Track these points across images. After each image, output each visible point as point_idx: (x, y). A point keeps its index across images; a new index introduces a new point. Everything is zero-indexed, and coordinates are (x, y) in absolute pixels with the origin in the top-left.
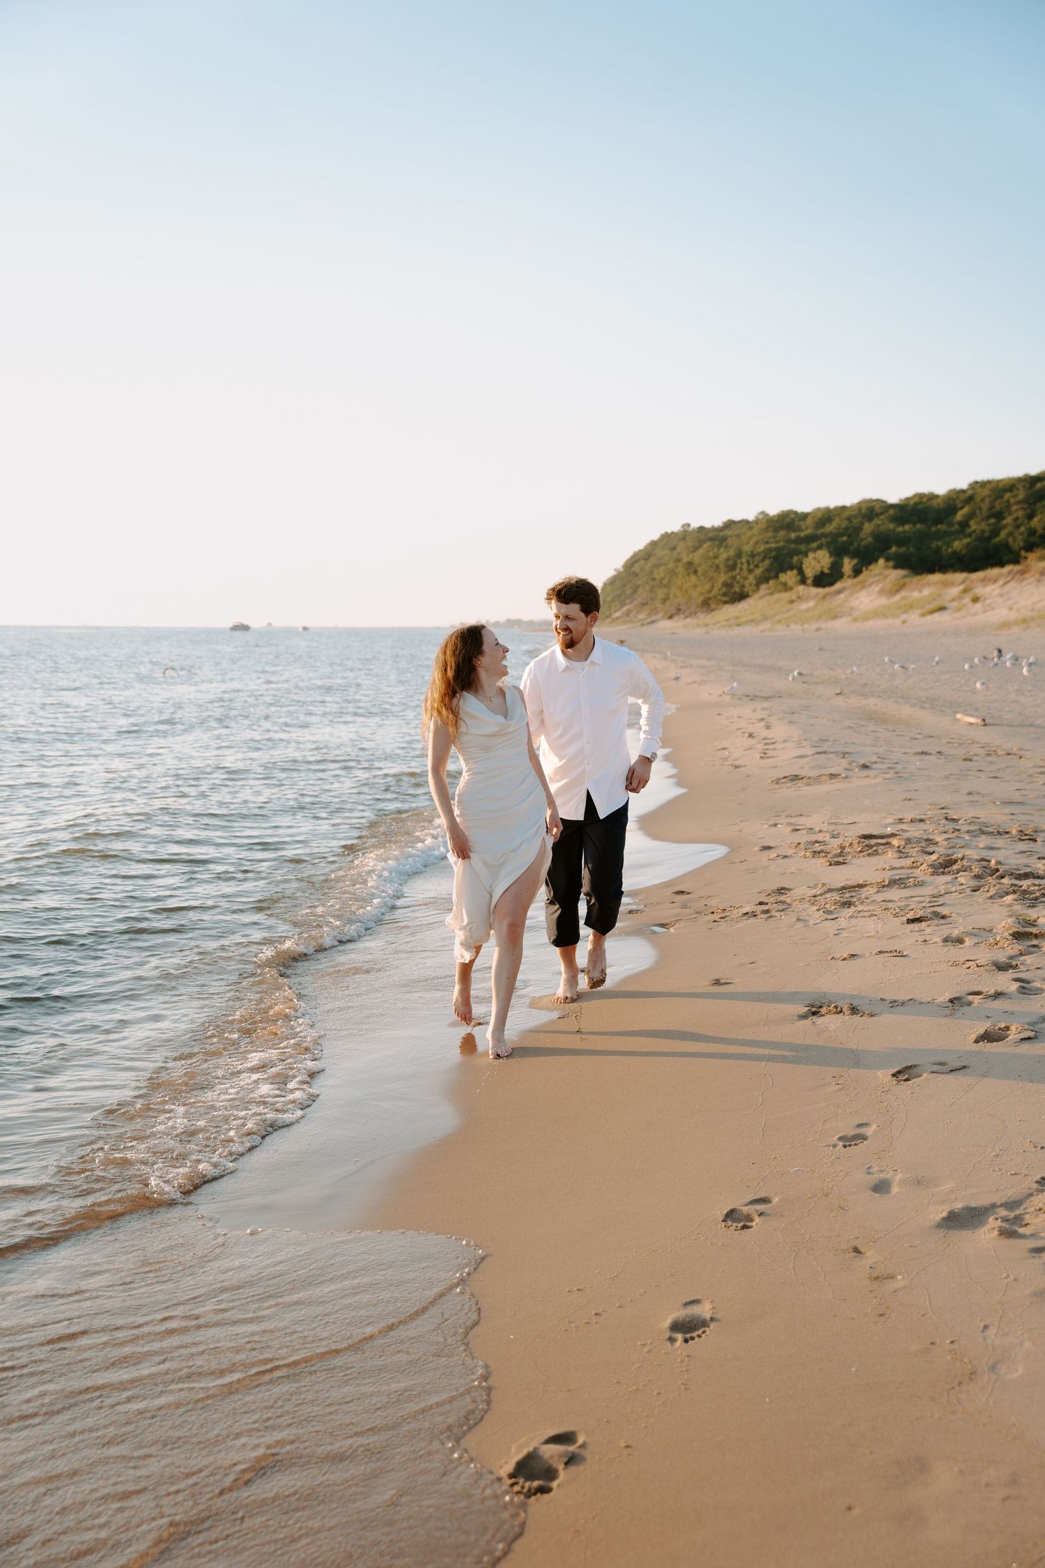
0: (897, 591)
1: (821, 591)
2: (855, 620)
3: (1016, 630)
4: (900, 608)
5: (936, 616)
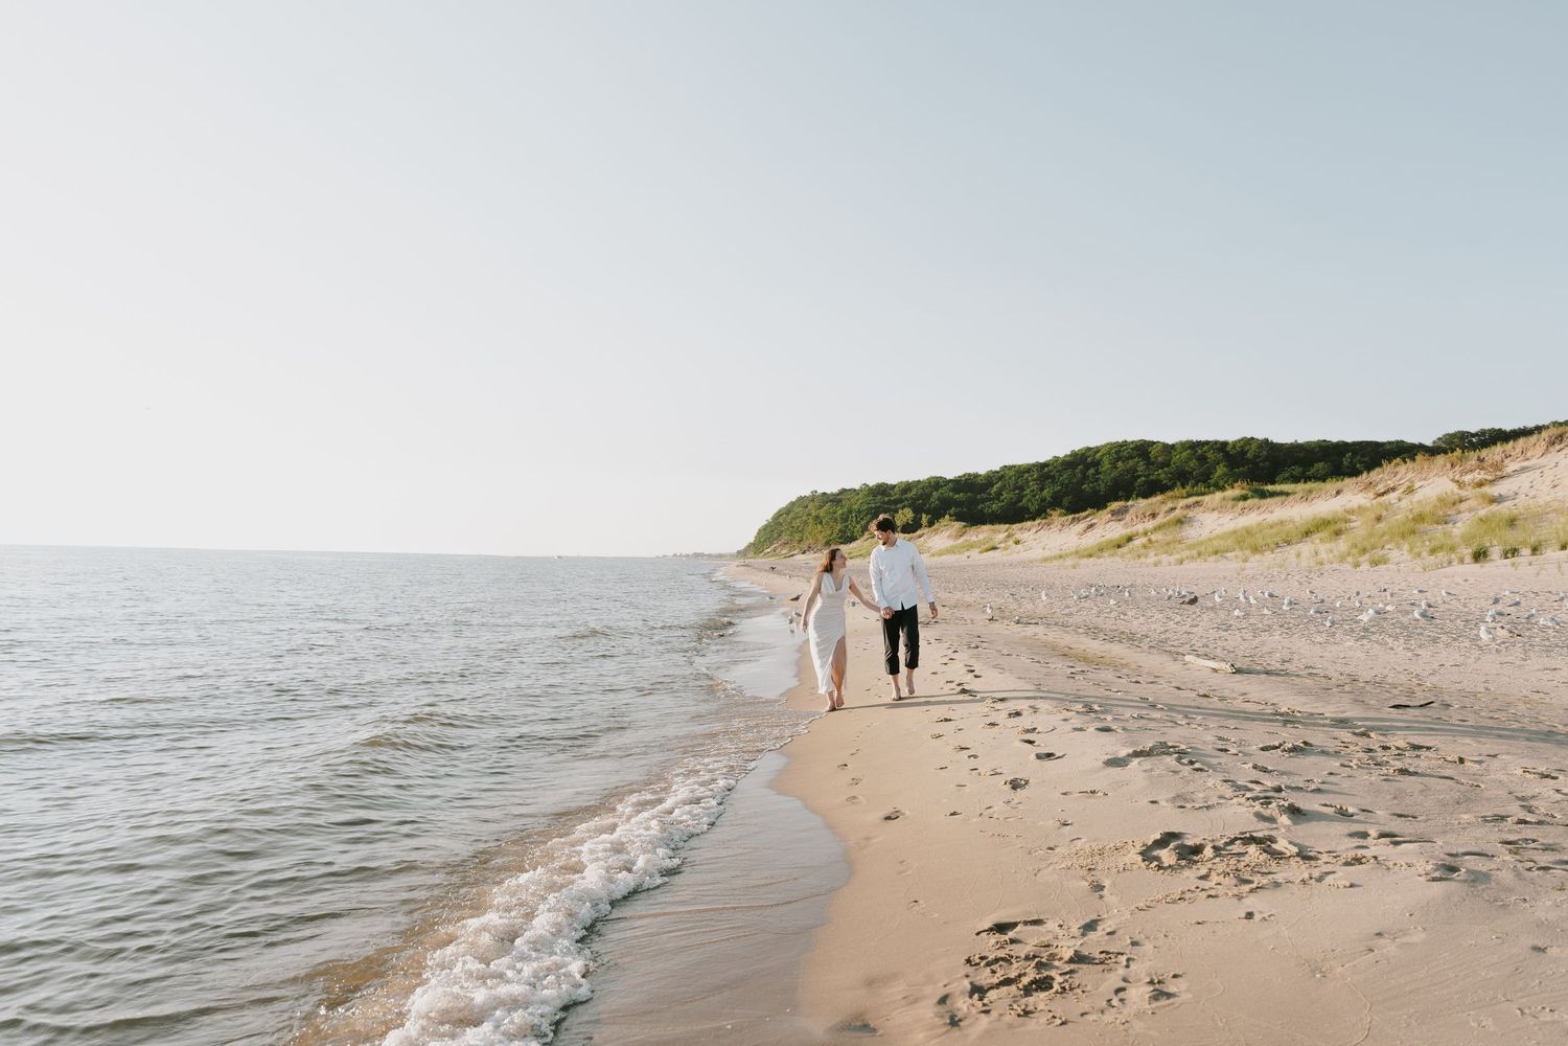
0: (960, 536)
4: (963, 547)
5: (991, 553)
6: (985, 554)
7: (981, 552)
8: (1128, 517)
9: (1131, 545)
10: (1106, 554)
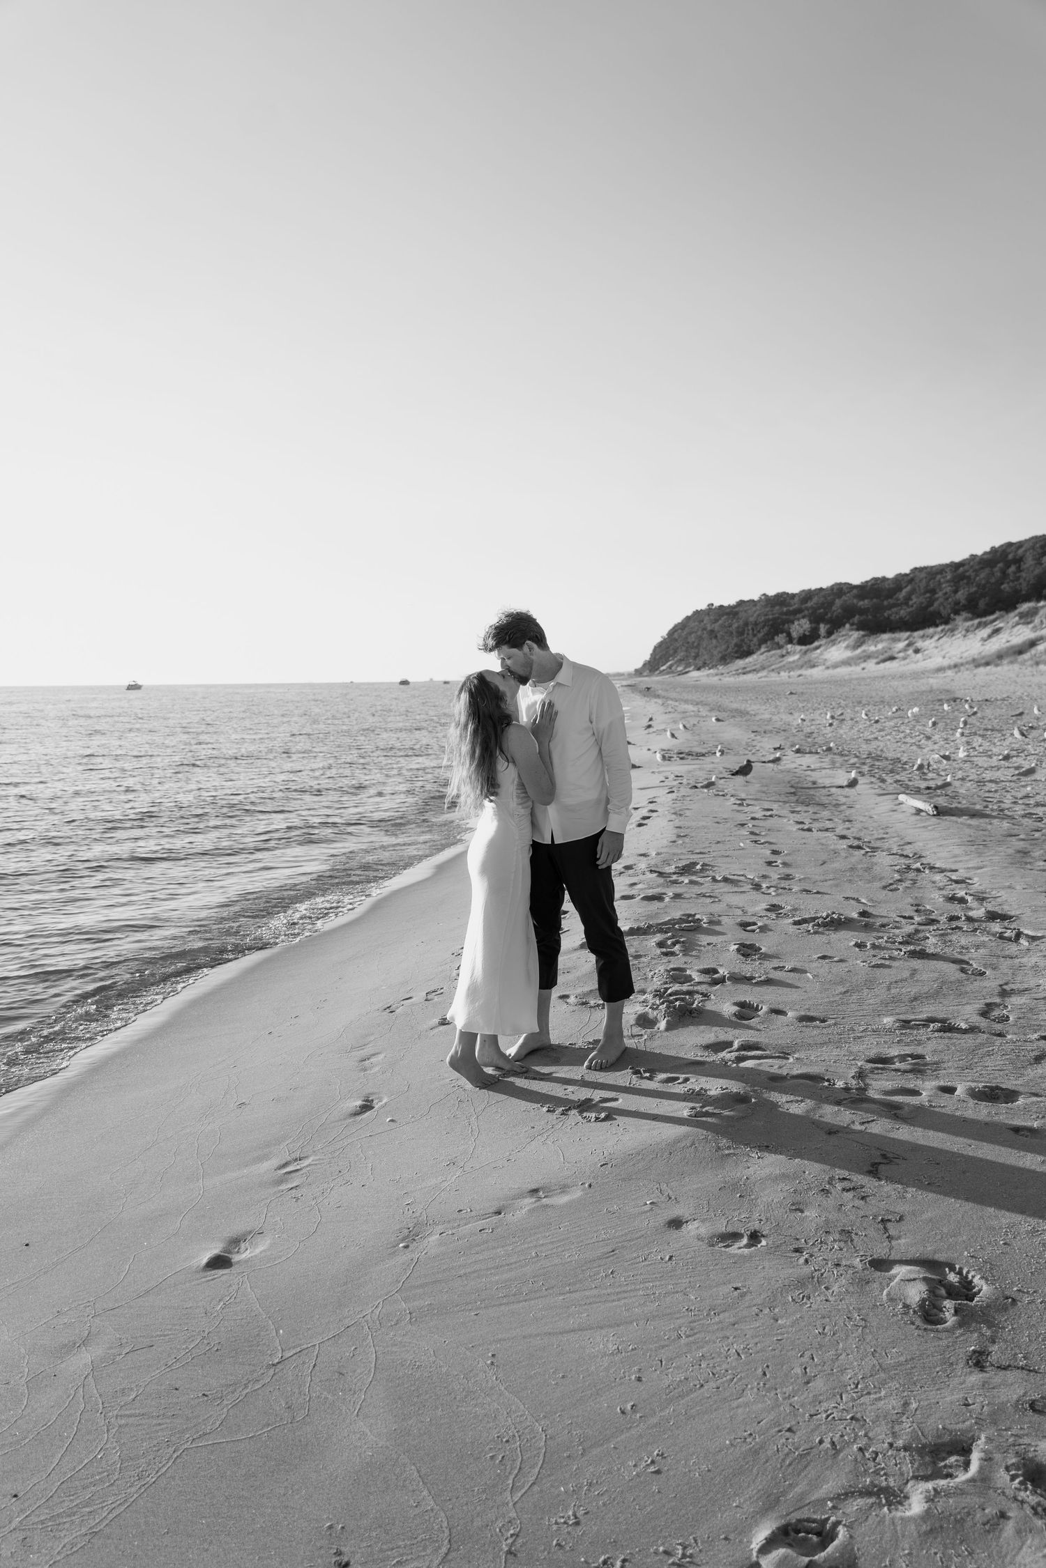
0: (859, 646)
1: (804, 648)
2: (828, 668)
3: (950, 673)
4: (860, 658)
5: (888, 664)
6: (882, 665)
7: (878, 663)
8: (1037, 620)
9: (1033, 651)
10: (1005, 662)
